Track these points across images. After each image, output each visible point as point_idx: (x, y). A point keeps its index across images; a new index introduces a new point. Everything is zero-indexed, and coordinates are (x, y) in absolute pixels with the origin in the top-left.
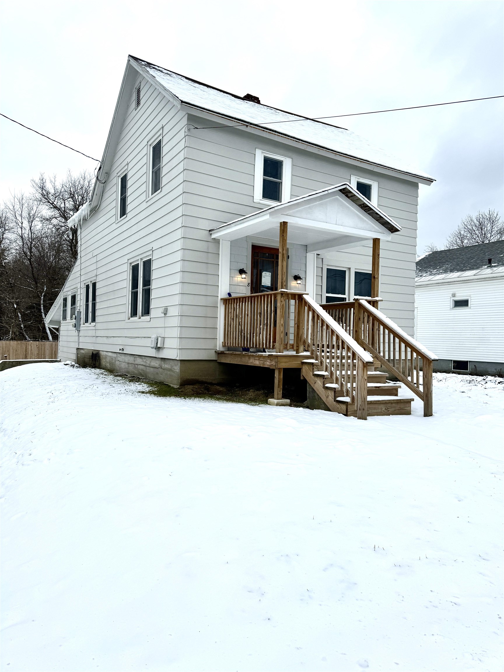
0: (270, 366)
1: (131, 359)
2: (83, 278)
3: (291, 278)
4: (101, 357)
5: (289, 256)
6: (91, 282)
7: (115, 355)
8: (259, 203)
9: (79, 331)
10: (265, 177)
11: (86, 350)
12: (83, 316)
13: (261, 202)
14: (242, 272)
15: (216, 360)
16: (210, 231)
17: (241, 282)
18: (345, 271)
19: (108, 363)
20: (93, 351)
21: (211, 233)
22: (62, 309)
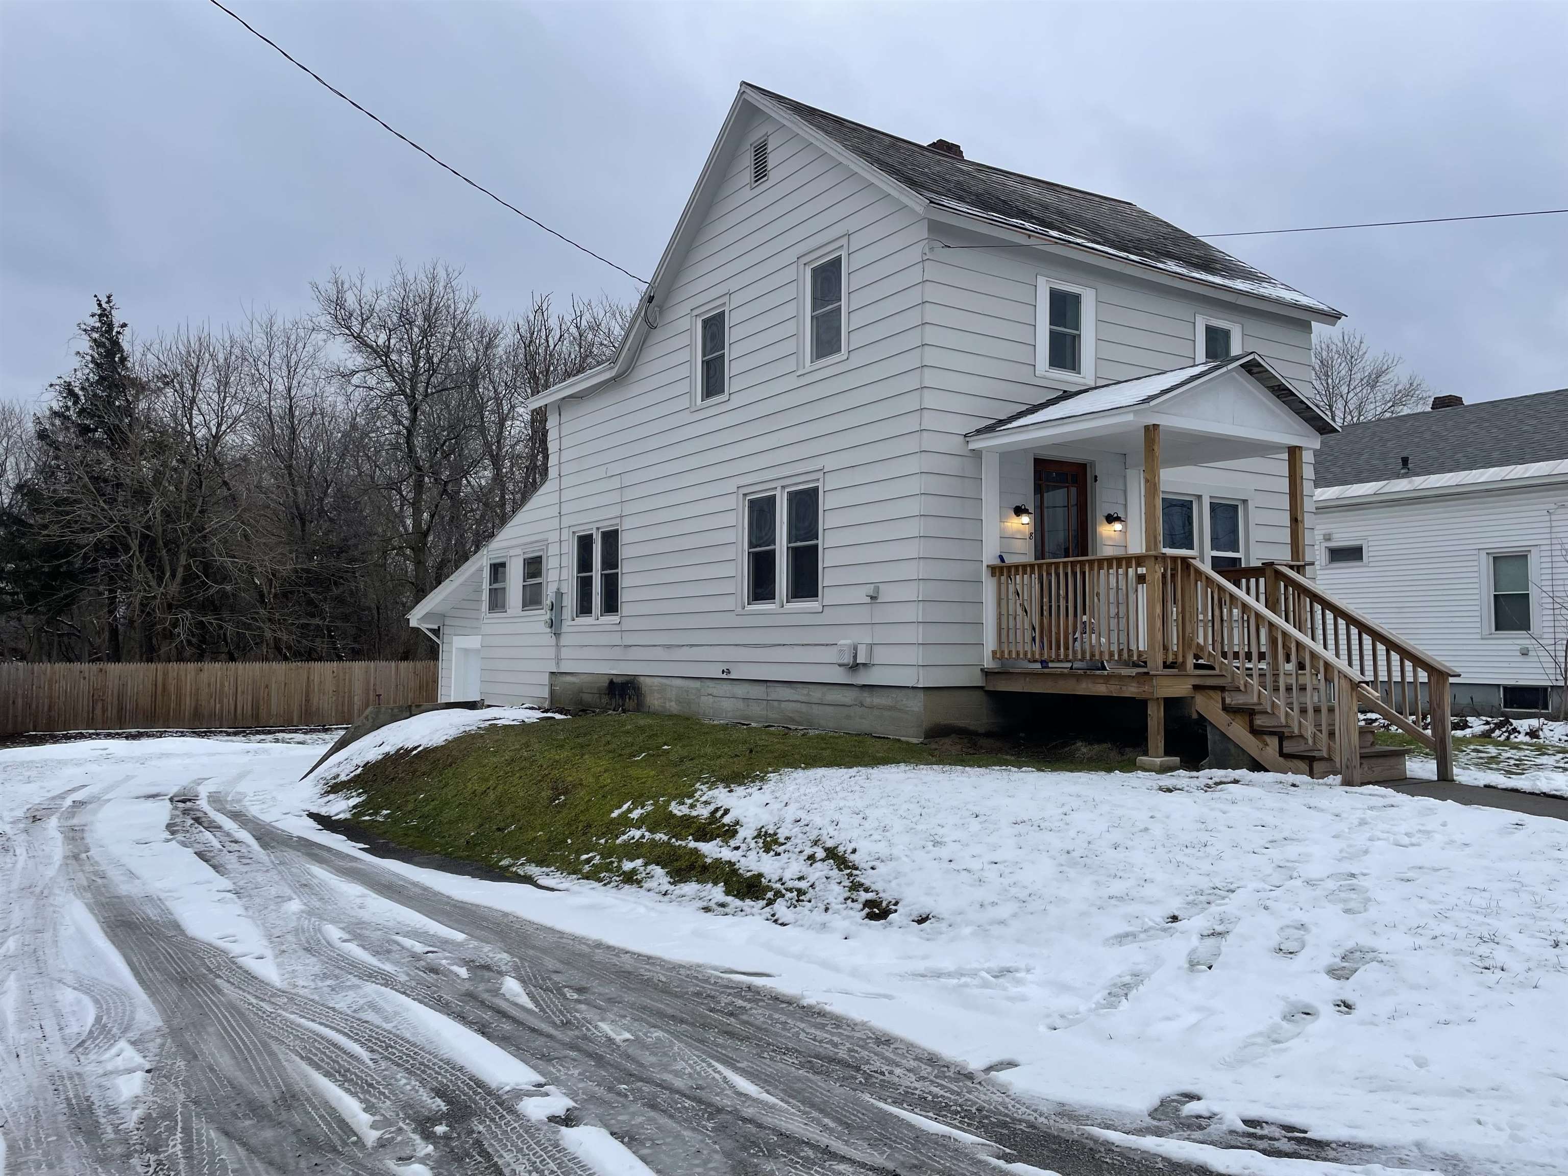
0: (1138, 693)
1: (757, 692)
2: (566, 521)
3: (1100, 517)
4: (644, 689)
5: (1096, 477)
6: (598, 529)
7: (697, 684)
8: (1044, 378)
9: (559, 634)
10: (1052, 327)
11: (582, 677)
12: (570, 601)
13: (1047, 374)
14: (1019, 511)
15: (981, 688)
16: (965, 436)
17: (1019, 531)
18: (1192, 502)
19: (671, 700)
20: (611, 677)
21: (968, 439)
22: (486, 586)
